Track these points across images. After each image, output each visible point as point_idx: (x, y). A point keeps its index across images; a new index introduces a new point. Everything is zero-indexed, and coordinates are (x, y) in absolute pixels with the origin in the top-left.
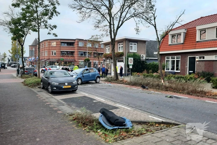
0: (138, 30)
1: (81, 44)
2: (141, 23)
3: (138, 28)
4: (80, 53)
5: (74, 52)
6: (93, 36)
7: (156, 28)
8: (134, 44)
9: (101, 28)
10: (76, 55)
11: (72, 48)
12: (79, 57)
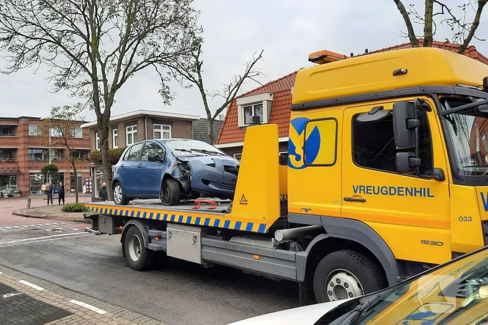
0: (168, 95)
1: (33, 130)
2: (173, 78)
3: (167, 90)
4: (34, 151)
5: (15, 150)
6: (55, 109)
7: (202, 90)
8: (164, 128)
9: (75, 90)
10: (20, 157)
11: (11, 141)
12: (29, 161)
